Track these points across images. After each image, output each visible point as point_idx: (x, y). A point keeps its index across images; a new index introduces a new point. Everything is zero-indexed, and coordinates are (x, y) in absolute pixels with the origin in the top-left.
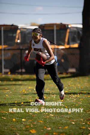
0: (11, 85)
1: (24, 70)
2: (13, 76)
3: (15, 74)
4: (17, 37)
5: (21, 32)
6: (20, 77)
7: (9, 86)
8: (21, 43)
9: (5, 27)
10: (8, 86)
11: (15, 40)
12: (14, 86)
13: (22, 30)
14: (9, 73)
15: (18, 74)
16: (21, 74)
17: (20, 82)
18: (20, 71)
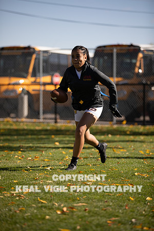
0: (128, 141)
1: (147, 118)
2: (131, 128)
3: (133, 124)
4: (138, 64)
5: (145, 57)
6: (141, 128)
7: (125, 143)
8: (144, 75)
9: (119, 48)
10: (122, 143)
11: (134, 69)
12: (132, 143)
13: (146, 53)
14: (125, 122)
15: (139, 124)
16: (144, 123)
17: (142, 138)
18: (142, 118)
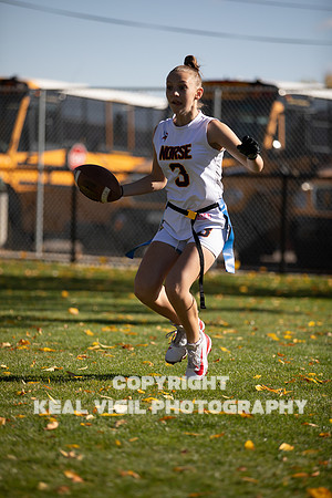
0: (242, 310)
1: (290, 257)
2: (251, 278)
3: (257, 270)
4: (272, 128)
5: (289, 112)
6: (274, 280)
7: (235, 314)
8: (284, 153)
9: (228, 88)
10: (229, 315)
11: (263, 140)
12: (254, 315)
13: (292, 102)
15: (269, 271)
16: (281, 269)
17: (276, 303)
18: (277, 257)
